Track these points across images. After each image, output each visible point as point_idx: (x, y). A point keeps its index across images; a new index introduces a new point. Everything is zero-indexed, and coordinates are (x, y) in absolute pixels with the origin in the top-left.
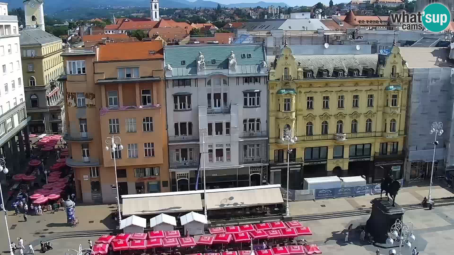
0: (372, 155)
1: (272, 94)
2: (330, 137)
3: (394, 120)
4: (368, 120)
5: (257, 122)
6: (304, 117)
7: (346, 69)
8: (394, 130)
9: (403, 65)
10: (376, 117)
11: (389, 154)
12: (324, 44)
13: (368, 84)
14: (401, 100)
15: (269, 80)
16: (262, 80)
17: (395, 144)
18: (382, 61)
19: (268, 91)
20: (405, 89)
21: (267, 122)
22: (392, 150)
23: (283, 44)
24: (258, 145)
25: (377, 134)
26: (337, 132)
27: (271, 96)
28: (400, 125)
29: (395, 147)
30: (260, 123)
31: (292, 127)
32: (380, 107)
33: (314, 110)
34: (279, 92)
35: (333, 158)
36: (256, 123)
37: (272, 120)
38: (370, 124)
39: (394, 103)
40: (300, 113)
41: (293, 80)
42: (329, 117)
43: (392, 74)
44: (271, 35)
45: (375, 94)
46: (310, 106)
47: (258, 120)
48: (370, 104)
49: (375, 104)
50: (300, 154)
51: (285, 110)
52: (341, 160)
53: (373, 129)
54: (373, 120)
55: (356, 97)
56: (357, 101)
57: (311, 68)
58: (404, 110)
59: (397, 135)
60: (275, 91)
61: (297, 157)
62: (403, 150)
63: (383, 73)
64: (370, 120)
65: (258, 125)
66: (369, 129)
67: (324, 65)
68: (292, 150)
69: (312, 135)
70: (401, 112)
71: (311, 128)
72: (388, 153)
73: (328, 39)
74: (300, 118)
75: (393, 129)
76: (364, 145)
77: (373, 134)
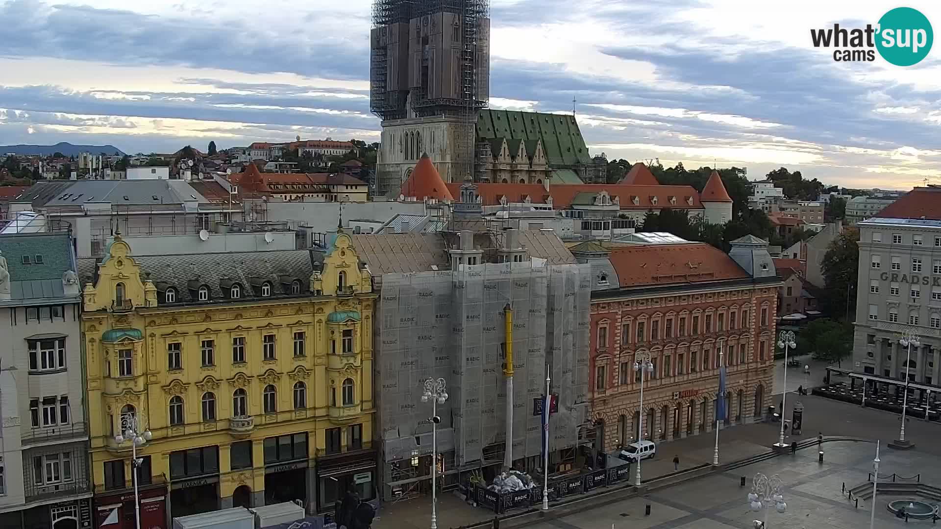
0: (311, 457)
1: (92, 340)
2: (221, 426)
3: (349, 381)
4: (298, 385)
5: (61, 403)
6: (162, 387)
7: (245, 282)
8: (351, 401)
9: (360, 271)
10: (312, 375)
11: (346, 448)
12: (199, 233)
13: (293, 312)
14: (361, 341)
15: (83, 310)
16: (69, 313)
17: (357, 429)
18: (316, 263)
19: (83, 335)
20: (367, 317)
21: (85, 401)
22: (350, 443)
23: (112, 235)
24: (67, 455)
25: (319, 413)
26: (236, 414)
27: (88, 345)
28: (362, 390)
29: (357, 436)
30: (69, 405)
31: (139, 409)
32: (319, 357)
33: (185, 372)
34: (105, 338)
35: (232, 469)
36: (58, 407)
37: (94, 398)
38: (302, 391)
39: (348, 347)
40: (153, 379)
41: (135, 310)
42: (217, 383)
43: (340, 288)
44: (86, 214)
45: (308, 332)
46: (175, 363)
47: (64, 399)
48: (299, 351)
49: (308, 350)
50: (161, 467)
51: (122, 373)
52: (248, 473)
53: (309, 404)
54: (308, 383)
55: (270, 338)
56: (271, 347)
57: (174, 283)
58: (367, 359)
59: (358, 410)
60: (97, 336)
61: (155, 472)
62: (372, 441)
63: (321, 287)
64: (302, 384)
65: (64, 411)
66: (300, 402)
67: (200, 276)
68: (142, 459)
69: (184, 424)
70: (362, 363)
71: (180, 408)
72: (342, 449)
73: (207, 222)
74: (155, 390)
75: (348, 399)
76: (292, 436)
77: (309, 414)
